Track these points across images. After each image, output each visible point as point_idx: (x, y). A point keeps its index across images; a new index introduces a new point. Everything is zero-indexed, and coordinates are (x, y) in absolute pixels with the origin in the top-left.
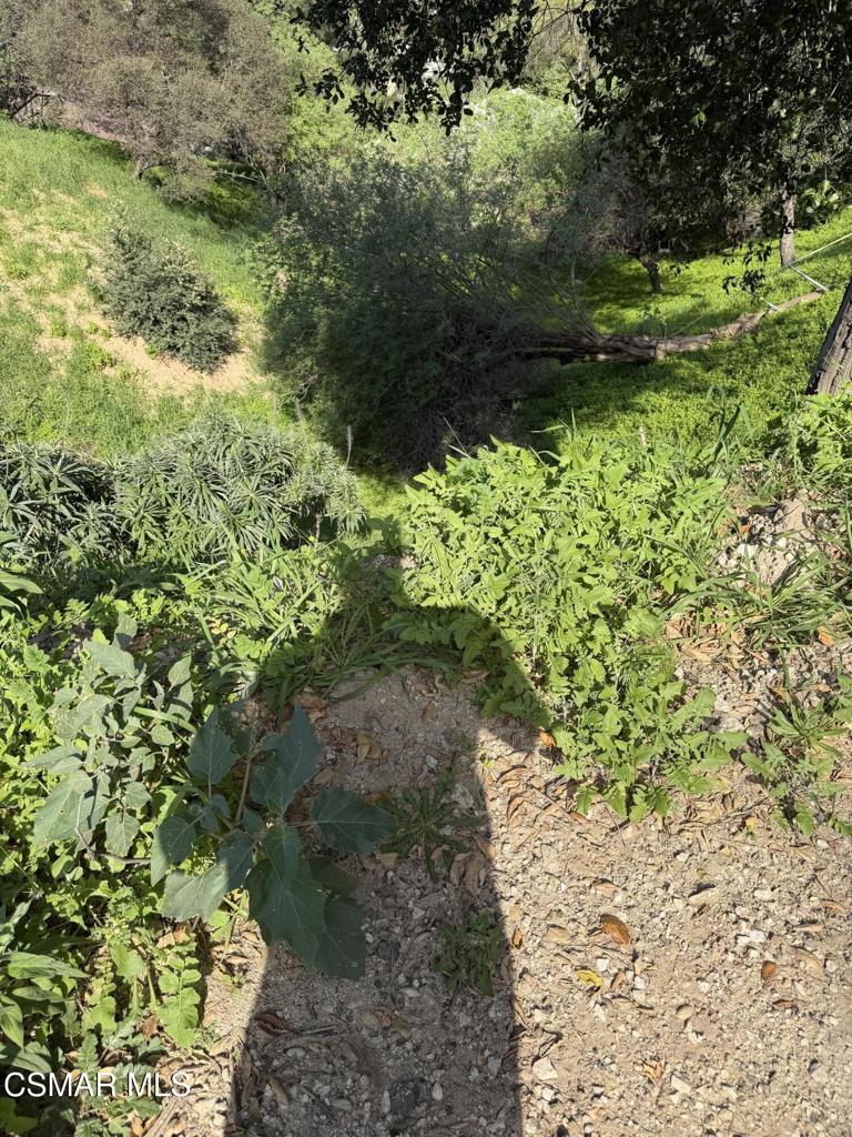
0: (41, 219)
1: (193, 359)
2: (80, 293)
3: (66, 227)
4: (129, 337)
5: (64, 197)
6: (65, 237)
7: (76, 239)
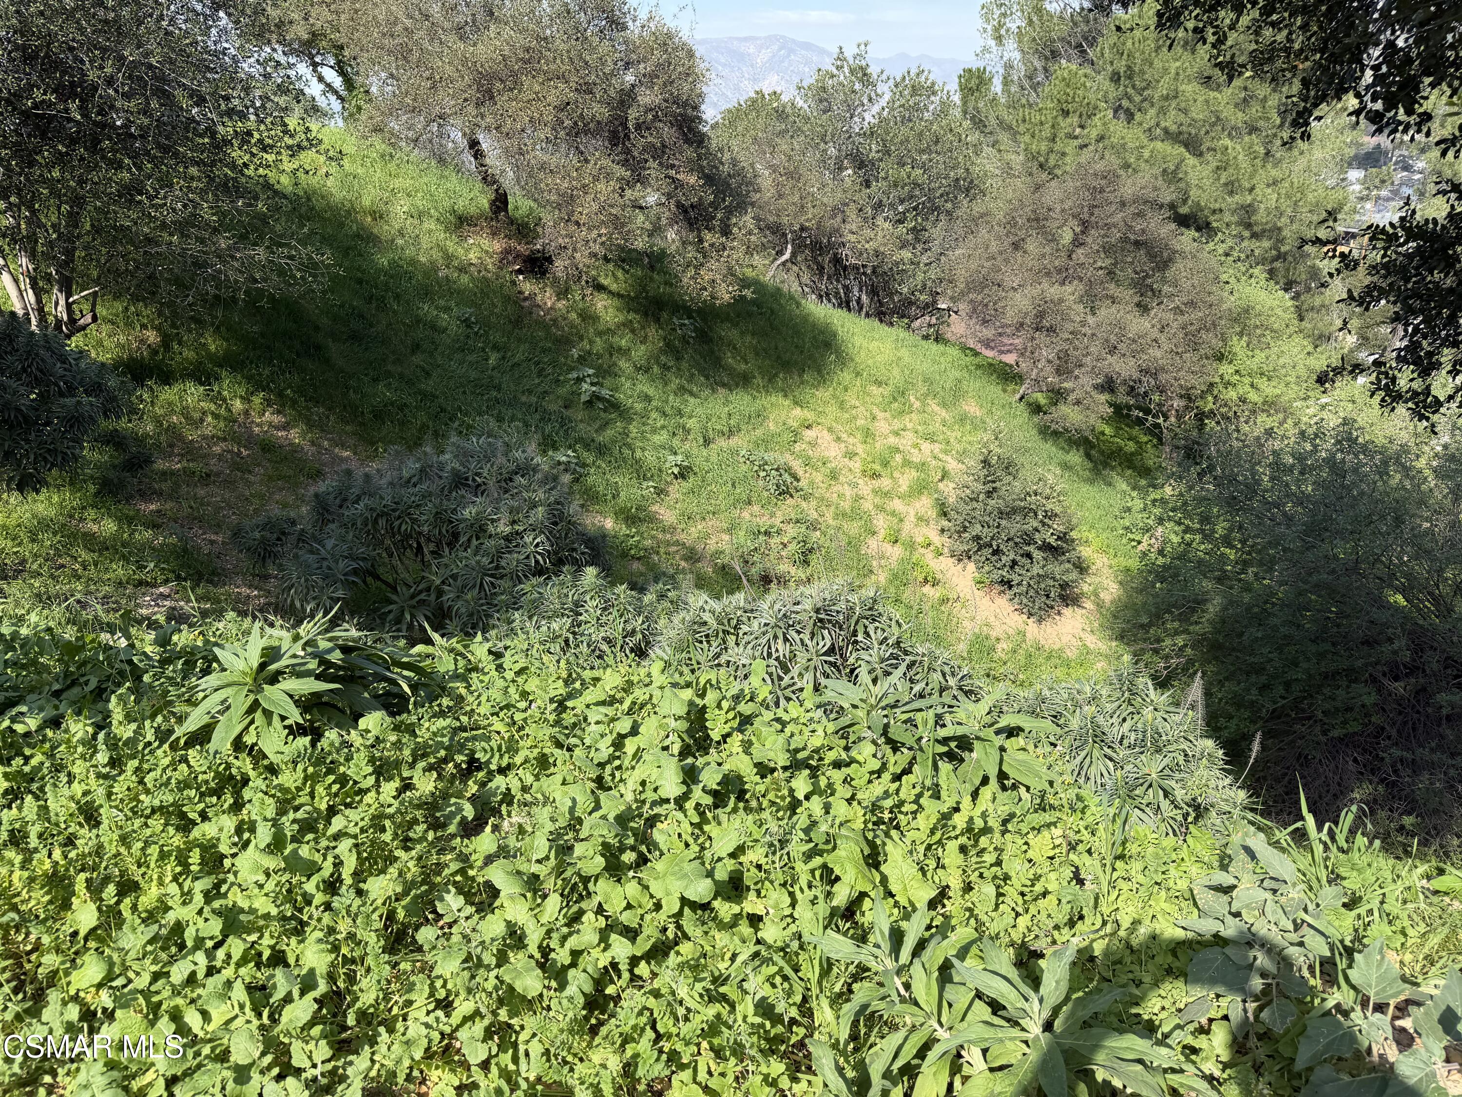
0: (909, 426)
1: (1025, 601)
2: (925, 505)
3: (930, 438)
4: (960, 560)
5: (937, 409)
6: (926, 446)
7: (936, 451)
